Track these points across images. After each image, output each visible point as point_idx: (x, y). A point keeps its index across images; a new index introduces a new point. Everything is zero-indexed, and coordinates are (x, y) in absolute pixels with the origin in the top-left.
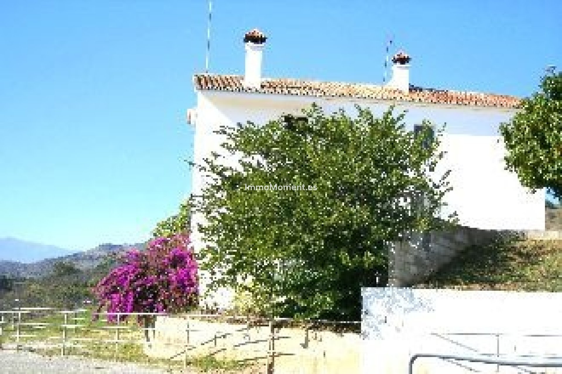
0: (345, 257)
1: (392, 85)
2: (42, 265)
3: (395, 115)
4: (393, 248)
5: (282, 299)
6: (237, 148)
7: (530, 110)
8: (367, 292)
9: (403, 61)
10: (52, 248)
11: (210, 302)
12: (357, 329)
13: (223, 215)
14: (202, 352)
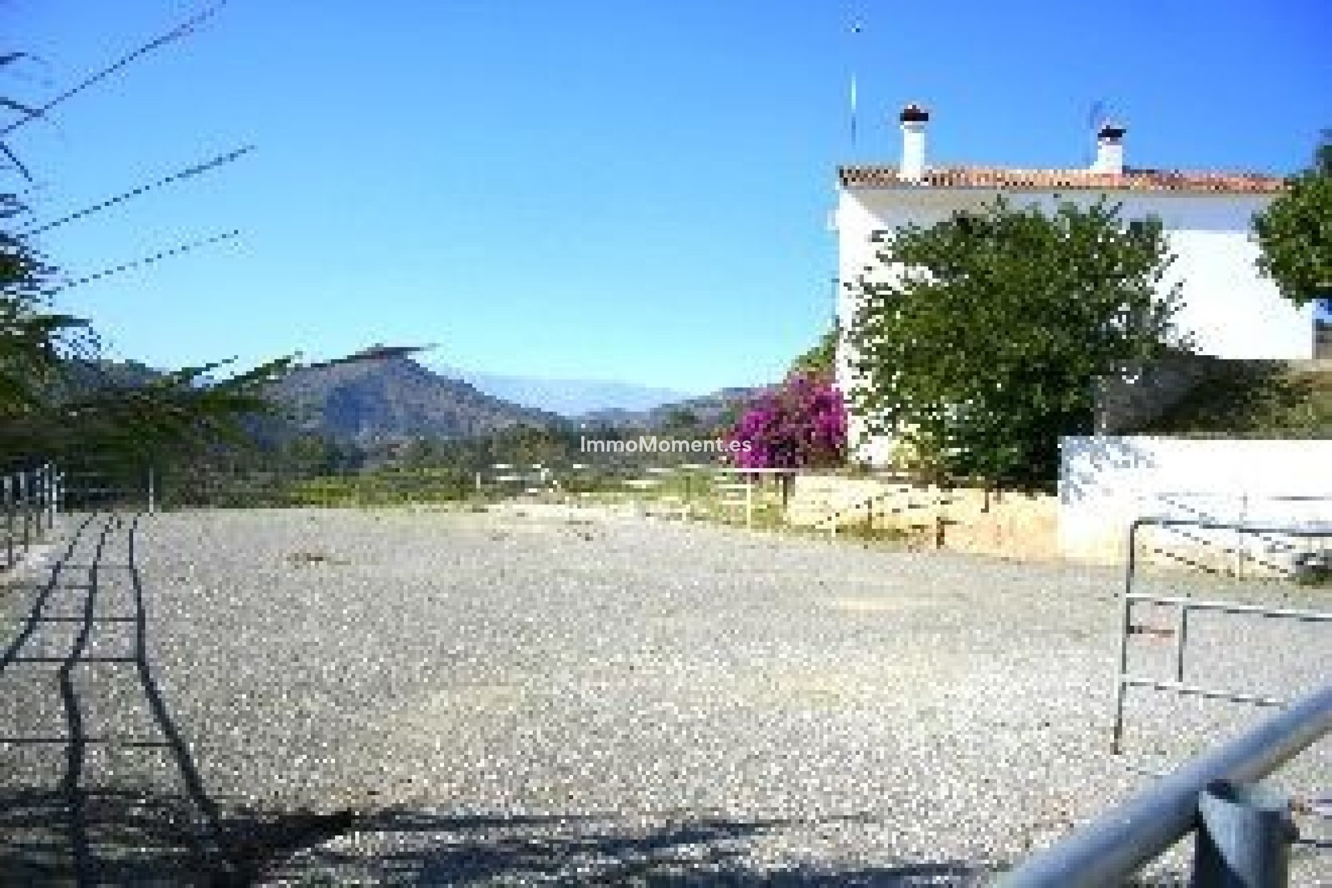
0: (1039, 398)
1: (1099, 167)
2: (655, 412)
3: (1107, 208)
4: (1102, 384)
5: (955, 451)
6: (895, 259)
7: (1297, 193)
8: (1067, 443)
9: (1113, 134)
10: (666, 391)
11: (863, 456)
12: (1052, 491)
13: (879, 347)
14: (853, 516)
